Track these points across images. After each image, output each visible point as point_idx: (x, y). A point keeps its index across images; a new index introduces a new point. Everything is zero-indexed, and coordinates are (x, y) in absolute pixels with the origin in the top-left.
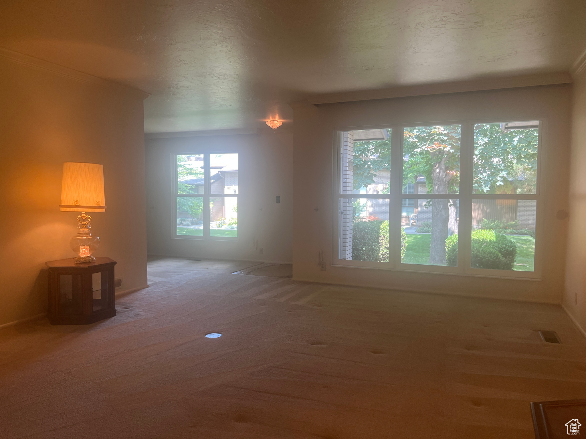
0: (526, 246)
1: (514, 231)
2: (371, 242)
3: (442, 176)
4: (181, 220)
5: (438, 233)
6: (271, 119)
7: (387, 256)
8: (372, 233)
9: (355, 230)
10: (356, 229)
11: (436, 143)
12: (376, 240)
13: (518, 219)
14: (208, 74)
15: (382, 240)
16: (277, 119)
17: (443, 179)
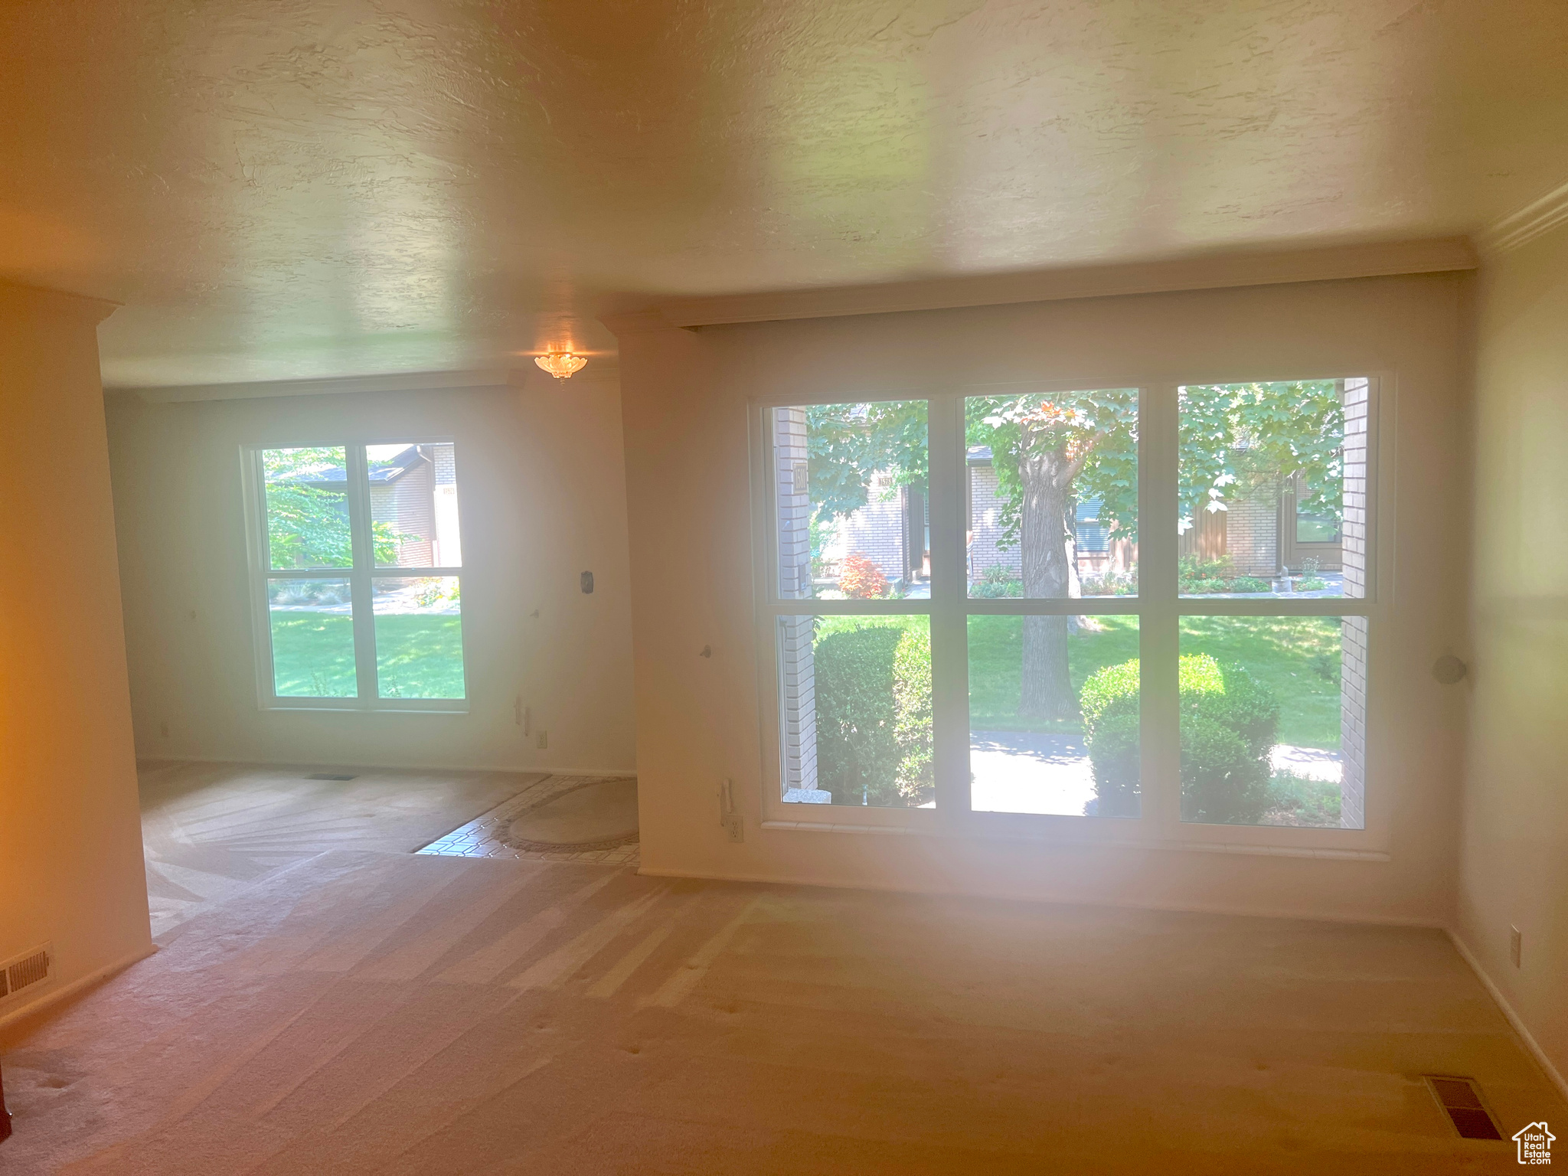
0: (1256, 627)
1: (1221, 582)
2: (870, 698)
3: (1049, 471)
4: (312, 589)
5: (1040, 631)
6: (550, 350)
7: (915, 738)
8: (872, 675)
9: (821, 663)
10: (825, 662)
11: (1046, 406)
12: (882, 694)
13: (1229, 549)
14: (309, 254)
15: (900, 691)
16: (568, 351)
17: (1050, 478)
